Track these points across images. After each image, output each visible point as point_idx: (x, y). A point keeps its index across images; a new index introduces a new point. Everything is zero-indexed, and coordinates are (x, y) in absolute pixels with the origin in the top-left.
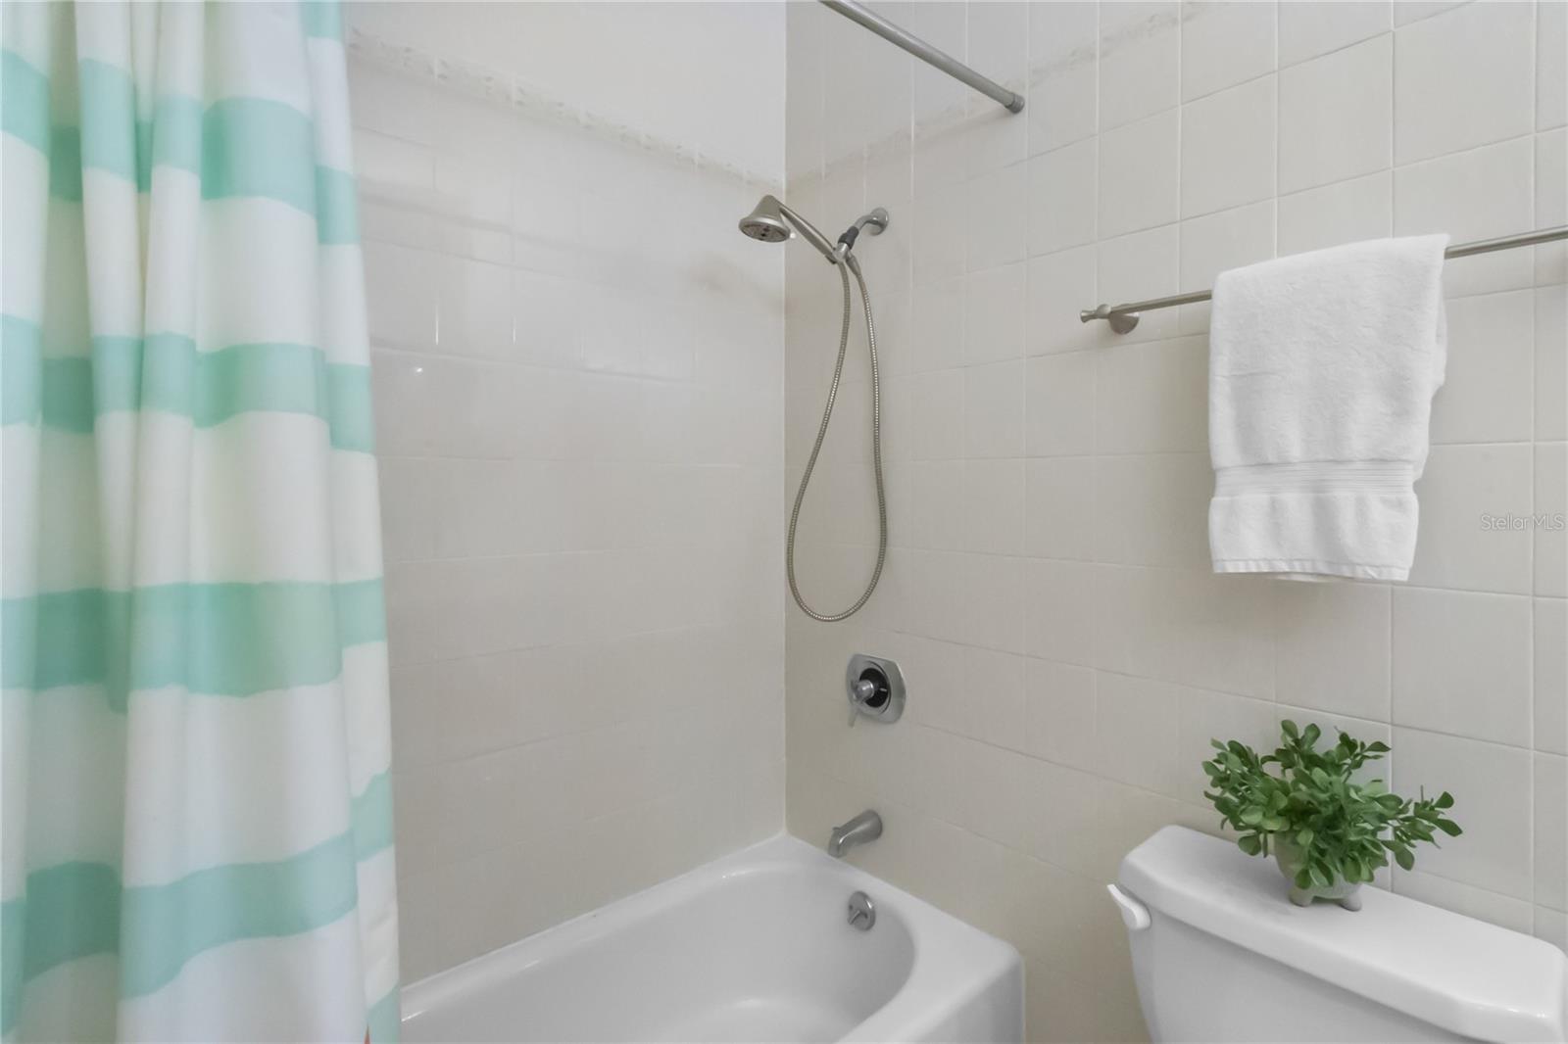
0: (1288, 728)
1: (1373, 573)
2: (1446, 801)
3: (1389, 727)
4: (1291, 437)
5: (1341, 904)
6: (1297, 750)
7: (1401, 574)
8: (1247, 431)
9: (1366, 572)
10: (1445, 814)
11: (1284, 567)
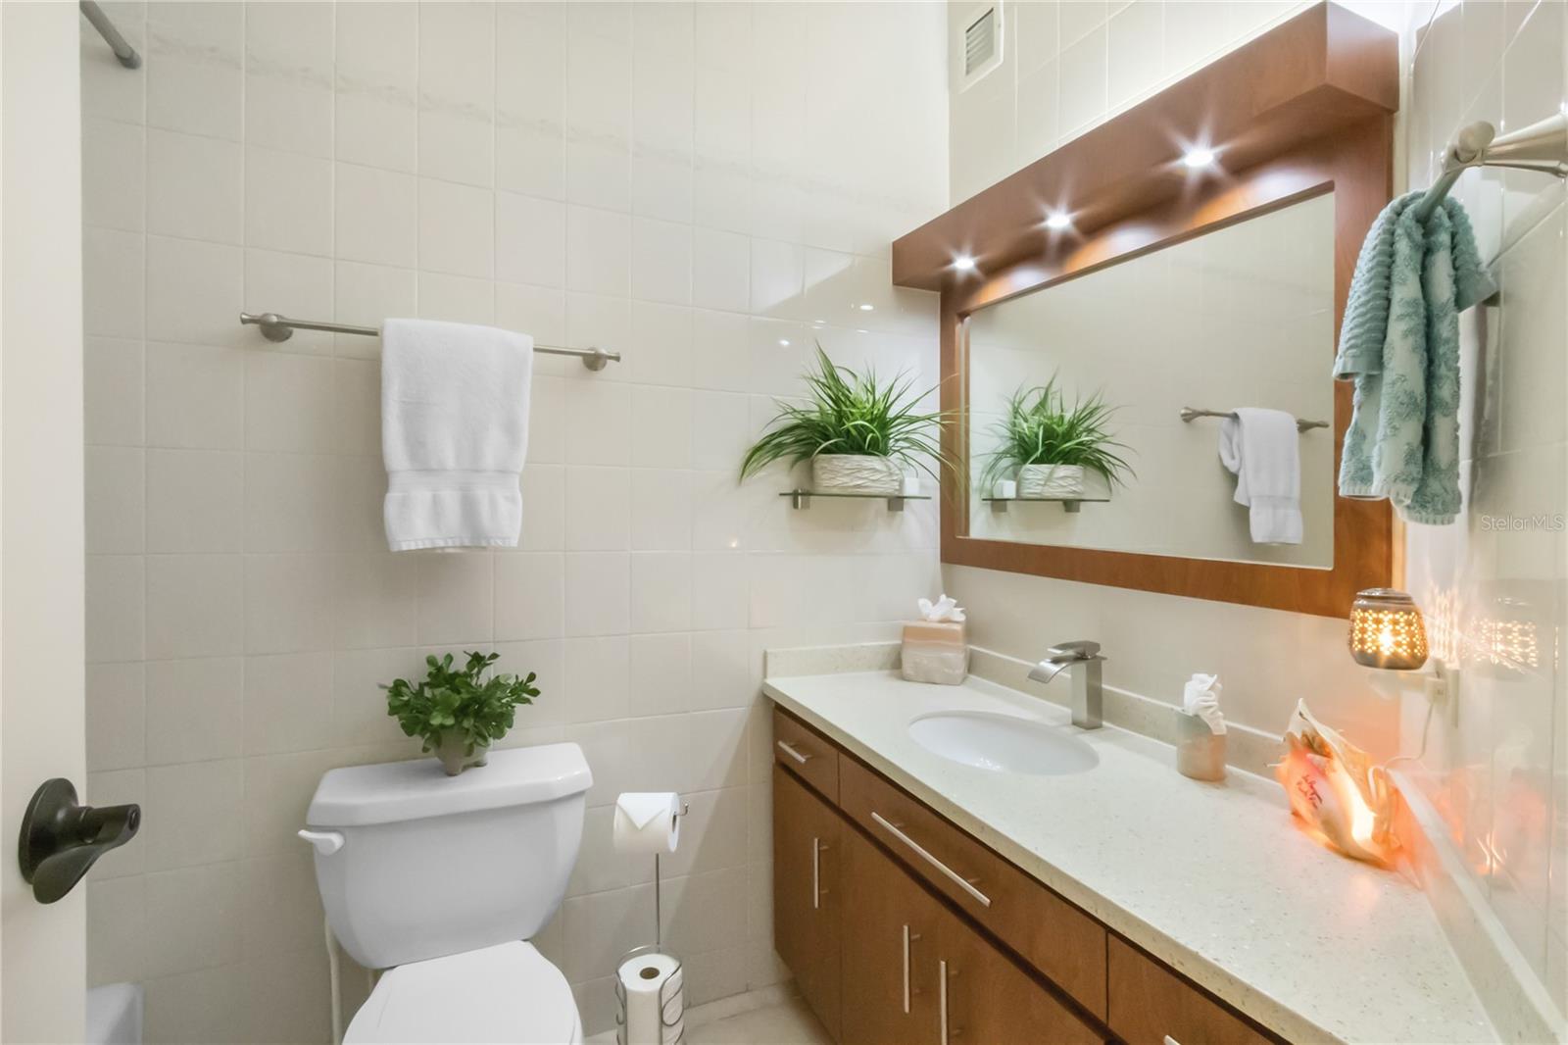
0: (431, 661)
1: (500, 543)
2: (532, 677)
3: (492, 644)
4: (446, 449)
5: (478, 765)
6: (440, 675)
7: (514, 543)
8: (416, 446)
9: (496, 543)
10: (532, 685)
11: (441, 544)
